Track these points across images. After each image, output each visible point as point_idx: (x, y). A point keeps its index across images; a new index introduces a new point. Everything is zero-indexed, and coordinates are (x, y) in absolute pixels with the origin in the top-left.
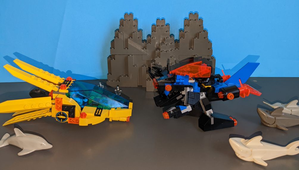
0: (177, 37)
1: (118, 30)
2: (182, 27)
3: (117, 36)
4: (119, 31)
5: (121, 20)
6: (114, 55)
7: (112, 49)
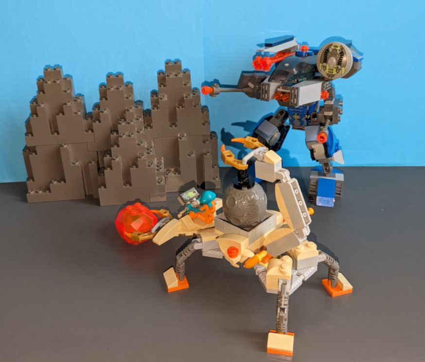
0: (147, 105)
1: (35, 100)
2: (155, 86)
3: (34, 112)
4: (37, 103)
5: (39, 80)
6: (34, 147)
7: (28, 136)
